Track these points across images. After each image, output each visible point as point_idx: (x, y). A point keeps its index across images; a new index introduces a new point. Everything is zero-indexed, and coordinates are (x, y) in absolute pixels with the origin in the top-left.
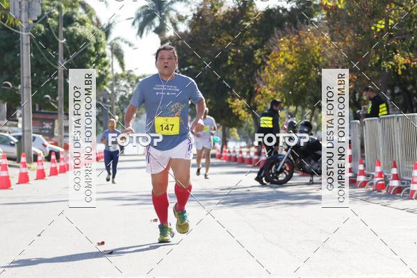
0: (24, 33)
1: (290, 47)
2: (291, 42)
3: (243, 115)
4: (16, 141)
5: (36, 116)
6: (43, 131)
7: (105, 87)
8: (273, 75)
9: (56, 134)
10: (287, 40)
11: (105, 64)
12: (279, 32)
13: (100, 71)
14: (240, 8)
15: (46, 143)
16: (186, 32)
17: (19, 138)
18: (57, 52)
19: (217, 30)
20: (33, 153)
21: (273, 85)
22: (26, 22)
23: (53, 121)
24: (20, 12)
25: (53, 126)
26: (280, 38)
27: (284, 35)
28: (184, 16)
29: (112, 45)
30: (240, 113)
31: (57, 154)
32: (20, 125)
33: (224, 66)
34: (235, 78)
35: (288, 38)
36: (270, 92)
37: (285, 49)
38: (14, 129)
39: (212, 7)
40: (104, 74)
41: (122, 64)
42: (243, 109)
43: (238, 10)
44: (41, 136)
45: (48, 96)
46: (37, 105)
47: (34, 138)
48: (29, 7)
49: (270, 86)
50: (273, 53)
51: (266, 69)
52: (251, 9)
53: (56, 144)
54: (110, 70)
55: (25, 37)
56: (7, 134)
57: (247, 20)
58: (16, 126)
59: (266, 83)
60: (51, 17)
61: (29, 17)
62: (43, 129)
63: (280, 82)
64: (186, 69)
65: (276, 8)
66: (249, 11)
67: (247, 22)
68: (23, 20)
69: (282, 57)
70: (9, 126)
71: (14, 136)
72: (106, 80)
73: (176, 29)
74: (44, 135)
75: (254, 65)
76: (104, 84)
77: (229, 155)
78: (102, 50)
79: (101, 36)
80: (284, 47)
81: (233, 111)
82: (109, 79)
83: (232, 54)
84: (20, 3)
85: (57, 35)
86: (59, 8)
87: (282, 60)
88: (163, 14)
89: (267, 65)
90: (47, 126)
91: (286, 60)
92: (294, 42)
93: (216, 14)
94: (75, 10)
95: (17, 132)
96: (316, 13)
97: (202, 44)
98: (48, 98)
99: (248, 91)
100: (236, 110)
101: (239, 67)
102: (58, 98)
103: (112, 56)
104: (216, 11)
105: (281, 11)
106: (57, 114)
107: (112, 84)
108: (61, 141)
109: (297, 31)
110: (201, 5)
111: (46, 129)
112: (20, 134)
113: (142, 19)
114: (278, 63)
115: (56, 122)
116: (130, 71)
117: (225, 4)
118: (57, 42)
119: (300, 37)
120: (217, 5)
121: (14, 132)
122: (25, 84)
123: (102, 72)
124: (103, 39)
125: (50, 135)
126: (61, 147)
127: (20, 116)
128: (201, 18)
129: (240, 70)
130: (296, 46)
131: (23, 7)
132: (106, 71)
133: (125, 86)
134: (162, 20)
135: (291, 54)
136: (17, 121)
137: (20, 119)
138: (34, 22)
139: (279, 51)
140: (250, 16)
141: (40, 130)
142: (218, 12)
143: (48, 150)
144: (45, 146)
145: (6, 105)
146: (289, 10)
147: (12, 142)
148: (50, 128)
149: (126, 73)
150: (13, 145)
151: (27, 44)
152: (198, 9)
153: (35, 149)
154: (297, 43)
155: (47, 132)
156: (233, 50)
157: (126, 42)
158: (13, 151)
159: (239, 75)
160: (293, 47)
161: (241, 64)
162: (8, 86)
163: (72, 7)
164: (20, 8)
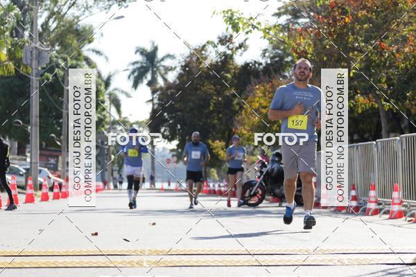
0: (34, 78)
1: (264, 93)
2: (265, 89)
3: (222, 155)
4: (24, 171)
5: (43, 152)
6: (48, 166)
7: (103, 129)
8: (249, 118)
9: (59, 169)
10: (262, 88)
11: (104, 109)
12: (256, 80)
13: (99, 115)
14: (221, 61)
15: (51, 175)
16: (175, 82)
17: (27, 170)
18: (63, 98)
19: (201, 80)
20: (39, 183)
21: (248, 126)
22: (36, 69)
23: (57, 157)
24: (31, 60)
25: (57, 161)
26: (256, 86)
27: (259, 83)
28: (174, 67)
29: (110, 94)
30: (219, 153)
31: (60, 185)
32: (28, 160)
33: (207, 111)
34: (216, 121)
35: (263, 86)
36: (245, 132)
37: (260, 95)
38: (24, 162)
39: (198, 59)
40: (103, 118)
41: (119, 111)
42: (223, 149)
43: (220, 64)
44: (46, 169)
45: (53, 135)
46: (44, 144)
47: (40, 171)
48: (39, 56)
49: (246, 127)
50: (249, 98)
51: (243, 112)
52: (231, 63)
53: (59, 177)
54: (108, 115)
55: (35, 82)
56: (16, 166)
57: (228, 71)
58: (25, 160)
59: (243, 124)
60: (58, 67)
61: (39, 64)
62: (48, 164)
63: (255, 124)
64: (174, 115)
65: (253, 62)
66: (229, 64)
67: (227, 73)
68: (34, 66)
69: (257, 102)
70: (19, 160)
71: (24, 169)
72: (104, 123)
73: (165, 80)
74: (49, 169)
75: (233, 111)
76: (103, 126)
77: (209, 189)
78: (101, 98)
79: (101, 85)
80: (259, 94)
81: (214, 151)
82: (106, 123)
83: (214, 101)
84: (31, 52)
85: (63, 82)
86: (65, 60)
87: (257, 105)
88: (155, 69)
89: (244, 108)
90: (52, 161)
91: (261, 104)
92: (268, 89)
93: (201, 66)
94: (79, 63)
95: (26, 165)
96: (288, 68)
97: (188, 92)
98: (53, 137)
99: (227, 133)
100: (216, 151)
101: (219, 112)
102: (62, 137)
103: (110, 104)
104: (201, 63)
105: (257, 65)
106: (60, 151)
107: (109, 128)
108: (64, 174)
109: (270, 80)
110: (187, 57)
111: (51, 164)
112: (28, 167)
113: (136, 74)
114: (254, 107)
115: (60, 158)
116: (126, 118)
117: (208, 57)
118: (63, 88)
119: (273, 85)
120: (202, 58)
121: (23, 165)
122: (34, 122)
123: (101, 117)
124: (102, 88)
125: (54, 169)
126: (63, 179)
127: (29, 152)
128: (187, 69)
129: (221, 115)
130: (270, 93)
131: (34, 56)
132: (104, 116)
133: (121, 130)
134: (154, 74)
135: (266, 100)
136: (26, 156)
137: (28, 155)
138: (43, 68)
139: (255, 97)
140: (231, 68)
141: (46, 164)
142: (203, 64)
143: (52, 182)
144: (49, 178)
145: (16, 143)
146: (264, 65)
147: (21, 173)
148: (55, 163)
149: (122, 119)
150: (22, 175)
151: (36, 88)
152: (185, 61)
153: (40, 179)
154: (270, 90)
155: (52, 166)
156: (214, 98)
157: (123, 92)
158: (22, 180)
159: (220, 119)
160: (267, 93)
161: (221, 110)
162: (19, 123)
163: (77, 59)
164: (31, 56)
